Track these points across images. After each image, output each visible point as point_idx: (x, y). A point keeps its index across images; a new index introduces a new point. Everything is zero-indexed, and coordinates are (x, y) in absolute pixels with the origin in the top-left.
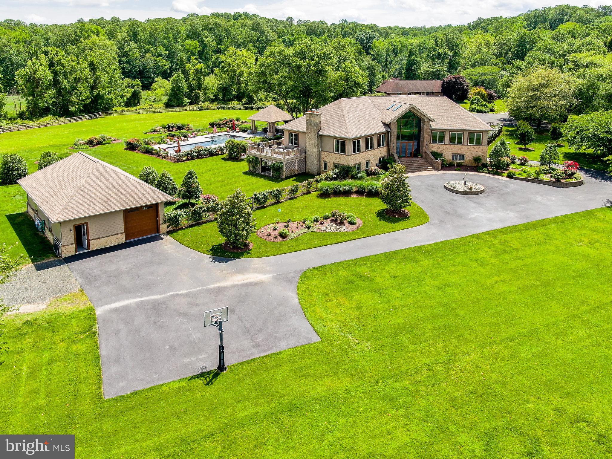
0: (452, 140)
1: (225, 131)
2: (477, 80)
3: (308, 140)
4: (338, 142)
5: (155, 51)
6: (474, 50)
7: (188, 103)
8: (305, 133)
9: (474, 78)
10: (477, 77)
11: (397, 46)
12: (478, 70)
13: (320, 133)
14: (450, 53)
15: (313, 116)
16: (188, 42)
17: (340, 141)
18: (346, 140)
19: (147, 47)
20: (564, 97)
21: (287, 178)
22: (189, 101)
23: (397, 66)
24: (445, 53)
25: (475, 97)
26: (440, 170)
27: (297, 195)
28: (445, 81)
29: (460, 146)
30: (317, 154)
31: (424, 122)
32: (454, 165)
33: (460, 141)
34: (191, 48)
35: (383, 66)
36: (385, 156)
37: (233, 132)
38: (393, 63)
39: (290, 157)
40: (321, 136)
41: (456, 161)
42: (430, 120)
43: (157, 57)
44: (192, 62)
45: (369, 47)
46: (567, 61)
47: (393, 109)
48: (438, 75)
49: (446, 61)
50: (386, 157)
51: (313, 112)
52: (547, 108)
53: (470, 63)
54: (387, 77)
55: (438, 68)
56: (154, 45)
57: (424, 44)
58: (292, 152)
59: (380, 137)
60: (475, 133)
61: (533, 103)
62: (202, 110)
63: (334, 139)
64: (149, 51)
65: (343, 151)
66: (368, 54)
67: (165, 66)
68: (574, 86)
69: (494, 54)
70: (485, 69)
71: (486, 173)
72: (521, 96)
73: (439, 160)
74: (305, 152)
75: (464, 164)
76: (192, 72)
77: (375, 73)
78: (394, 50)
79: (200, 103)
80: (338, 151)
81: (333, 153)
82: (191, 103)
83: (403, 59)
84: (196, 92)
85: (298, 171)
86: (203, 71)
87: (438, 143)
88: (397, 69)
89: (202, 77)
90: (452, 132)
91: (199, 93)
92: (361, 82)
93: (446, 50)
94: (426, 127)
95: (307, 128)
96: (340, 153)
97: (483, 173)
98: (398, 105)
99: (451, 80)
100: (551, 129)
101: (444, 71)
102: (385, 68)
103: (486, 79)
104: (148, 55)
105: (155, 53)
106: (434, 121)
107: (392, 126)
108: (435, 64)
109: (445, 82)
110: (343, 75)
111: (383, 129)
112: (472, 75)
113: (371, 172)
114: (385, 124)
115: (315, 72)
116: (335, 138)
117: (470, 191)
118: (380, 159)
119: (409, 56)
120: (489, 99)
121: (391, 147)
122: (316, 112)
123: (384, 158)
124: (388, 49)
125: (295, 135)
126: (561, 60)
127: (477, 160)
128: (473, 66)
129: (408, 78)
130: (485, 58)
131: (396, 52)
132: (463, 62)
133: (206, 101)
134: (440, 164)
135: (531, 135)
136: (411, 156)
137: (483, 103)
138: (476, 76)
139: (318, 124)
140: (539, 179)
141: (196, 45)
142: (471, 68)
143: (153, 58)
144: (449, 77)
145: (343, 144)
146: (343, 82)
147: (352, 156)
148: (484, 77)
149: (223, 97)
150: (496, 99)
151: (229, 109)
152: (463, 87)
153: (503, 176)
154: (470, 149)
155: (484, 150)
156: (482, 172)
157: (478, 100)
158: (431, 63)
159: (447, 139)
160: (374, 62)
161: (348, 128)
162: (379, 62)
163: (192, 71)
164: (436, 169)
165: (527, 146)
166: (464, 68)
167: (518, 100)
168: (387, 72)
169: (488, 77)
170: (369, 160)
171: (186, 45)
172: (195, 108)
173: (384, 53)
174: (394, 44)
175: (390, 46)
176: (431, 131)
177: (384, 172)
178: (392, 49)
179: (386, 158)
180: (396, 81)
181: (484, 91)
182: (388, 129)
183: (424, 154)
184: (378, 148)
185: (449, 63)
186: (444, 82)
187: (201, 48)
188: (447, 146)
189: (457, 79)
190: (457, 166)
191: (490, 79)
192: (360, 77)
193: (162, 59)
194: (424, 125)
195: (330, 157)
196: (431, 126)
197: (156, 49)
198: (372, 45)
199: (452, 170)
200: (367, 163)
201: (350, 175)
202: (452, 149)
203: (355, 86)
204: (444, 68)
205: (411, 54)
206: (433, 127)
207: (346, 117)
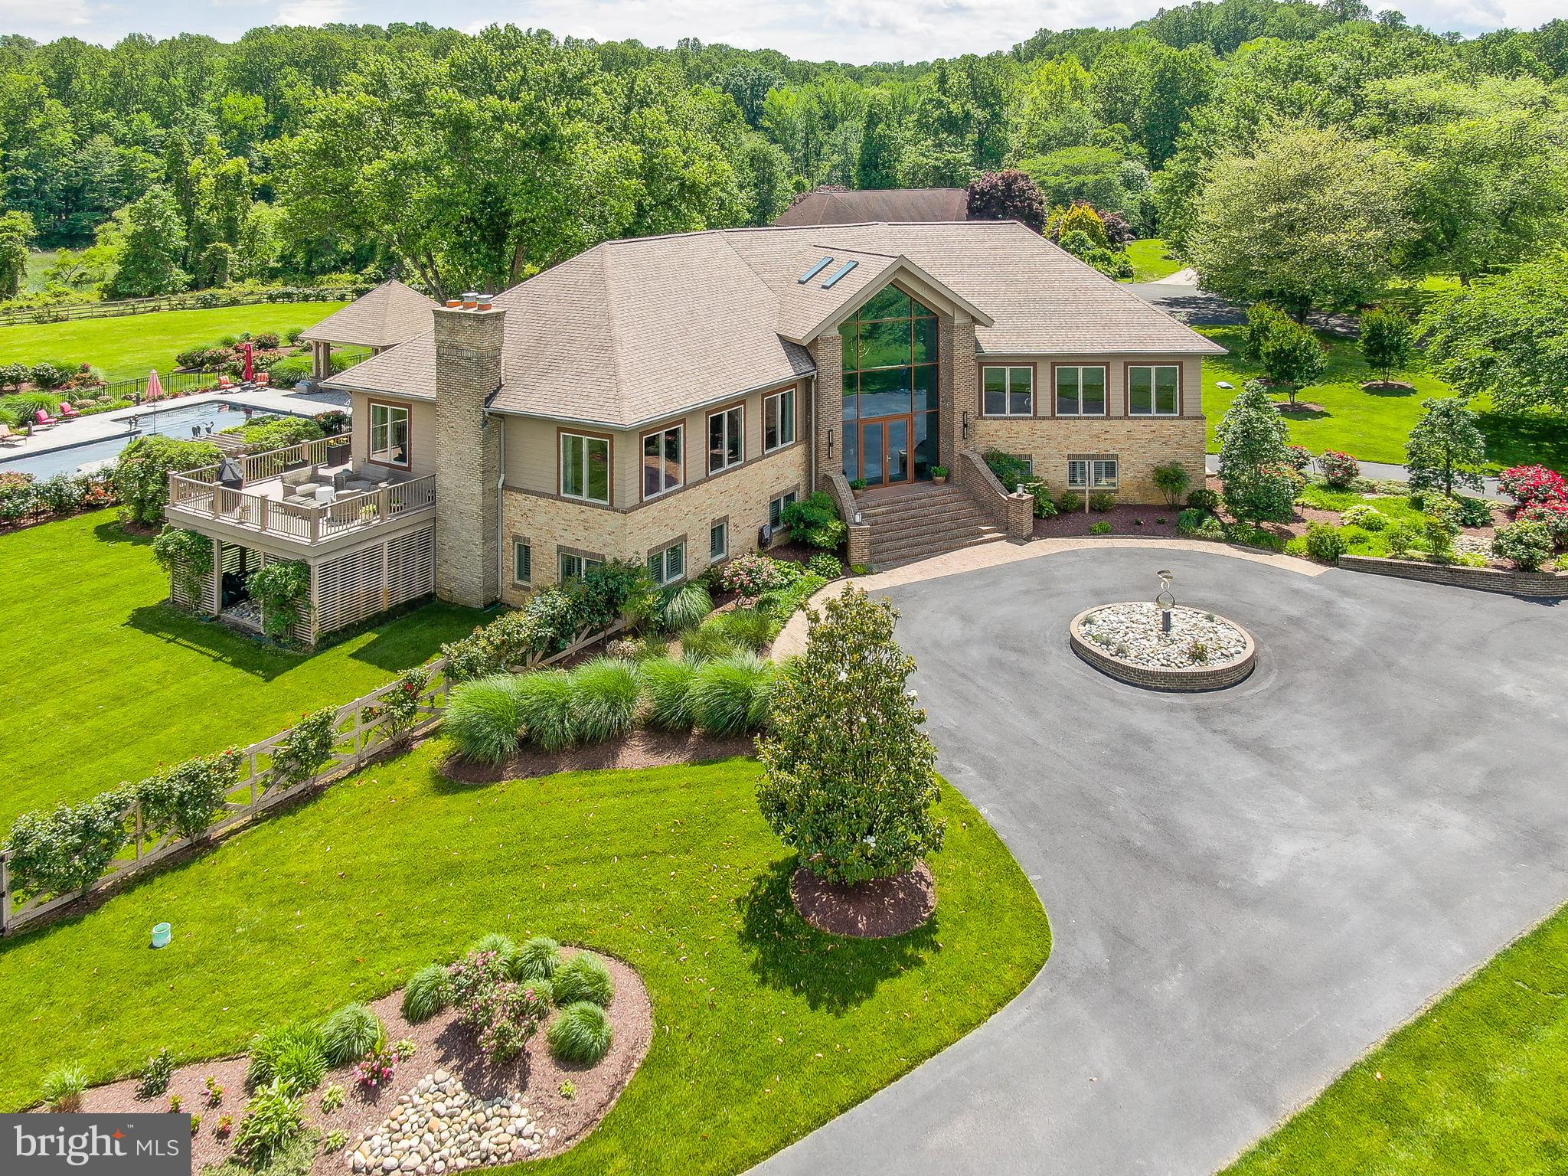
0: (1065, 400)
1: (215, 389)
2: (1061, 185)
3: (442, 438)
4: (577, 443)
5: (125, 130)
6: (1044, 104)
7: (185, 283)
8: (430, 404)
9: (1052, 181)
10: (1061, 179)
11: (834, 106)
12: (1060, 158)
13: (499, 404)
14: (979, 114)
15: (466, 323)
16: (233, 99)
17: (585, 439)
18: (611, 437)
19: (99, 116)
20: (1377, 219)
21: (329, 640)
22: (188, 278)
23: (836, 158)
24: (967, 115)
25: (1070, 234)
26: (1028, 539)
27: (323, 774)
28: (978, 189)
29: (1097, 423)
30: (485, 507)
31: (951, 329)
32: (1082, 507)
33: (1096, 404)
34: (239, 118)
35: (797, 160)
36: (797, 487)
37: (245, 389)
38: (825, 150)
39: (355, 527)
40: (502, 416)
41: (1087, 489)
42: (975, 321)
43: (129, 146)
44: (210, 152)
45: (757, 108)
46: (1359, 106)
47: (827, 277)
48: (952, 177)
49: (971, 137)
50: (802, 489)
51: (467, 306)
52: (1333, 258)
53: (1035, 141)
54: (808, 186)
55: (949, 156)
56: (123, 109)
57: (905, 100)
58: (365, 501)
59: (771, 405)
60: (1153, 368)
61: (1288, 241)
62: (216, 306)
63: (559, 430)
64: (105, 127)
65: (600, 486)
66: (757, 128)
67: (153, 171)
68: (1401, 180)
69: (1096, 115)
70: (1081, 155)
71: (1217, 540)
72: (1244, 218)
73: (1020, 490)
74: (433, 499)
75: (1117, 498)
76: (207, 183)
77: (772, 174)
78: (826, 117)
79: (229, 282)
80: (578, 491)
81: (557, 497)
82: (194, 286)
83: (851, 137)
84: (216, 248)
85: (391, 593)
86: (244, 179)
87: (1008, 414)
88: (835, 167)
89: (239, 199)
90: (1062, 363)
91: (225, 251)
92: (703, 180)
93: (969, 106)
94: (961, 352)
95: (443, 385)
96: (584, 497)
97: (1205, 539)
98: (842, 261)
99: (994, 186)
100: (1365, 330)
101: (966, 165)
102: (805, 164)
103: (1084, 184)
104: (102, 141)
105: (124, 135)
106: (988, 323)
107: (823, 354)
108: (940, 145)
109: (977, 193)
110: (634, 154)
111: (783, 370)
112: (1046, 174)
113: (731, 582)
114: (791, 347)
115: (526, 145)
116: (562, 427)
117: (1195, 668)
118: (775, 504)
119: (867, 128)
120: (1112, 240)
121: (823, 446)
122: (481, 308)
123: (790, 498)
124: (809, 113)
125: (399, 415)
126: (1344, 104)
127: (1169, 477)
128: (1044, 148)
129: (867, 184)
130: (1073, 126)
131: (830, 120)
132: (1014, 140)
133: (250, 275)
134: (1028, 508)
135: (1311, 358)
136: (902, 477)
137: (1098, 251)
138: (1057, 174)
139: (486, 364)
140: (1448, 561)
141: (256, 109)
142: (1039, 155)
143: (115, 150)
144: (983, 178)
145: (601, 454)
146: (635, 183)
147: (639, 515)
148: (1081, 178)
149: (308, 263)
150: (1129, 239)
151: (306, 298)
152: (1030, 206)
153: (1293, 554)
154: (1138, 435)
155: (1189, 434)
156: (1200, 538)
157: (1083, 242)
158: (930, 142)
159: (1044, 394)
160: (775, 149)
161: (623, 376)
162: (788, 149)
163: (205, 182)
164: (1015, 536)
165: (1299, 398)
166: (1019, 155)
167: (1235, 233)
168: (809, 175)
169: (1091, 179)
170: (726, 519)
171: (227, 110)
172: (190, 302)
173: (801, 125)
174: (826, 98)
175: (814, 104)
176: (981, 365)
177: (795, 573)
178: (821, 114)
179: (800, 497)
180: (836, 194)
181: (1092, 215)
182: (806, 367)
183: (957, 465)
184: (764, 457)
185: (979, 144)
186: (973, 193)
187: (271, 117)
188: (1045, 424)
189: (1009, 182)
190: (1092, 509)
191: (1097, 183)
192: (698, 164)
193: (145, 151)
194: (951, 341)
195: (542, 519)
196: (977, 344)
197: (129, 123)
198: (765, 104)
199: (1076, 534)
200: (718, 534)
201: (628, 616)
202: (1067, 437)
203: (681, 194)
204: (965, 157)
205: (872, 121)
206: (988, 348)
207: (617, 322)
